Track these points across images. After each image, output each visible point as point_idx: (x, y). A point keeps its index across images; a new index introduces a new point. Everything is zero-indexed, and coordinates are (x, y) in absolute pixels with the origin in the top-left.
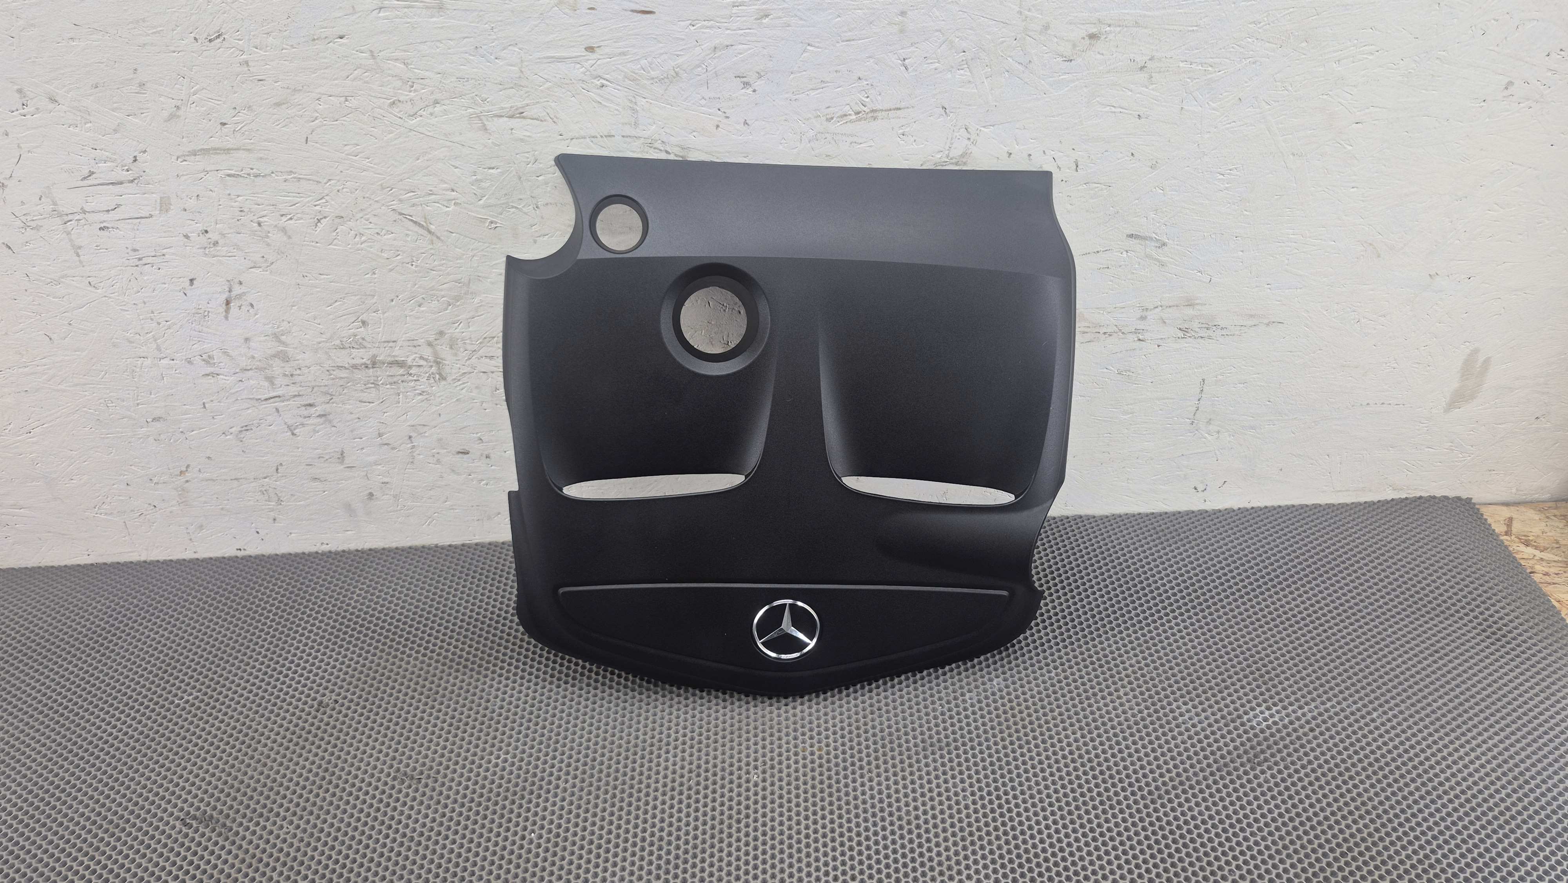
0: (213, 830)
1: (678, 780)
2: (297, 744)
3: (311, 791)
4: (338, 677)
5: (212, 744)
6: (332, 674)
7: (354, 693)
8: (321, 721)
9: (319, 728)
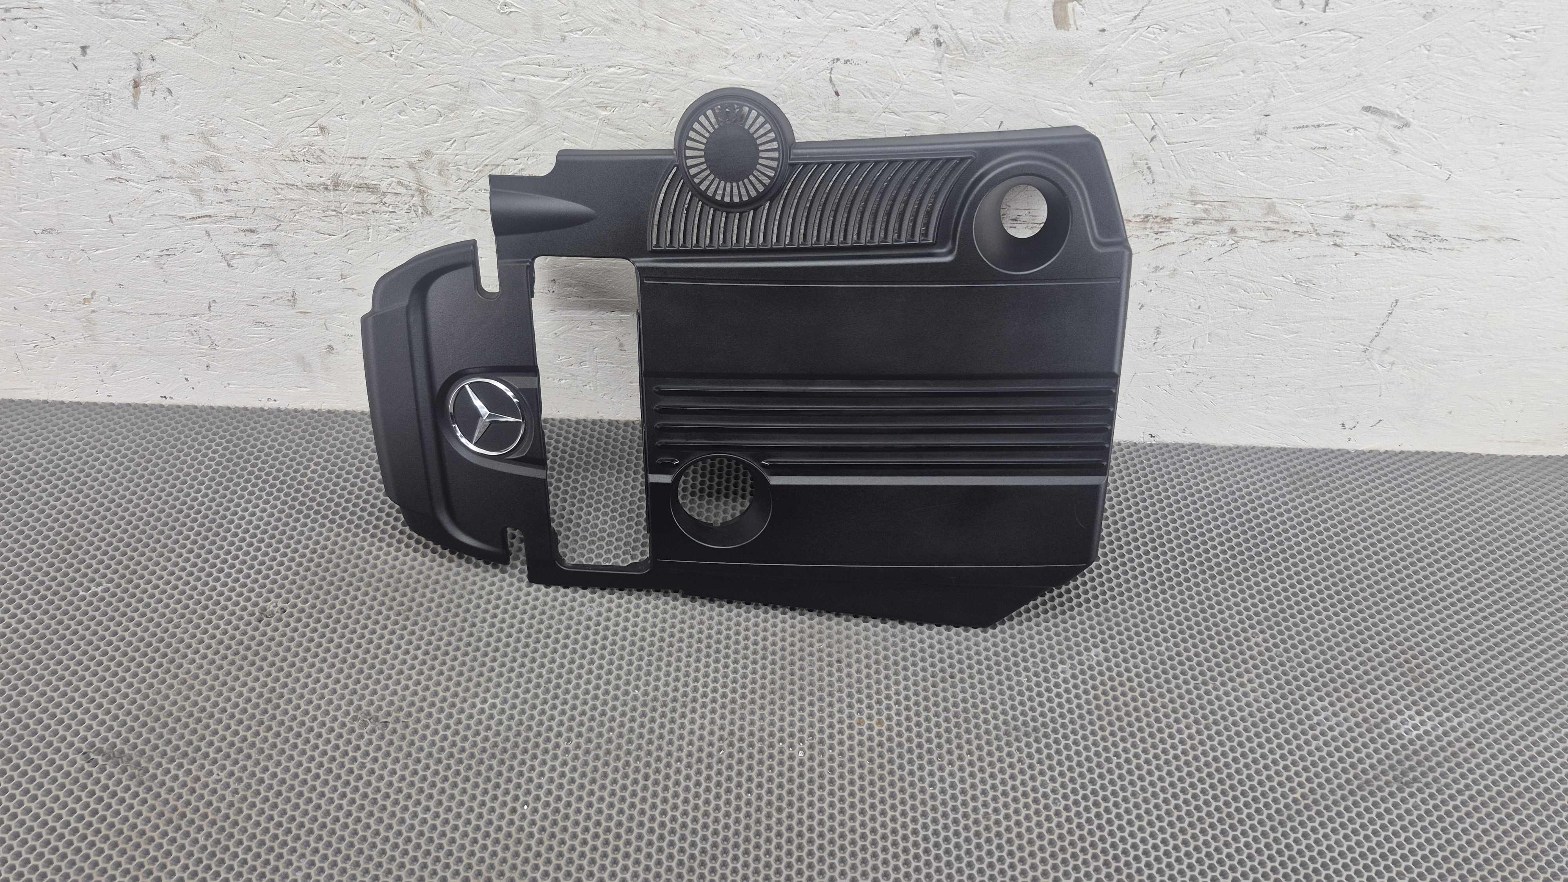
0: (124, 770)
1: (707, 750)
2: (233, 663)
3: (249, 728)
4: (286, 578)
5: (125, 654)
6: (278, 573)
7: (306, 601)
8: (264, 634)
9: (261, 643)
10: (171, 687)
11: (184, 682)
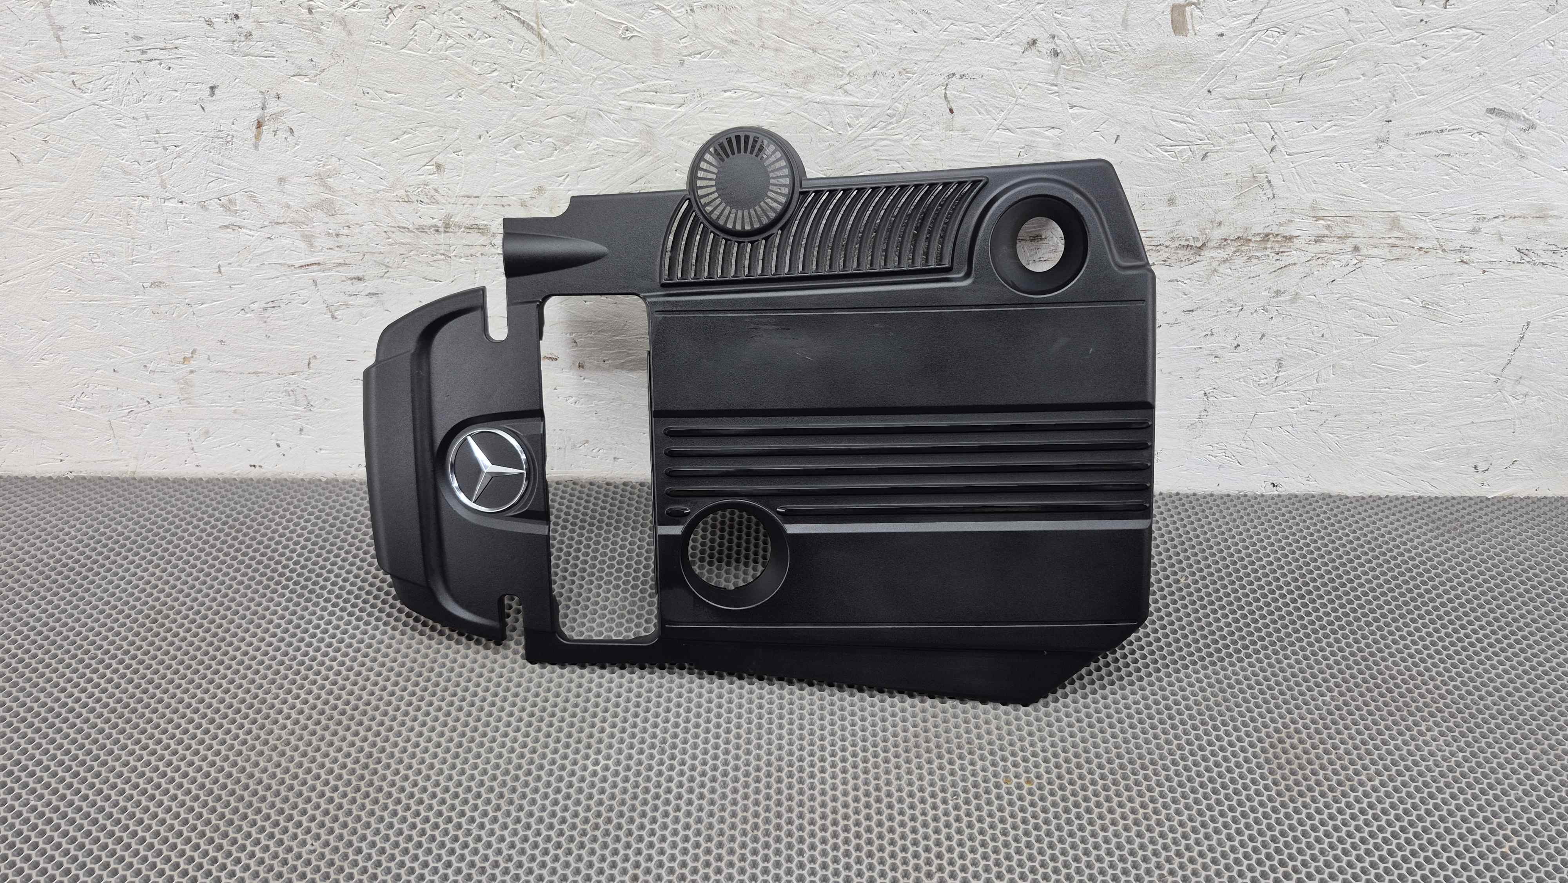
10: (261, 753)
11: (275, 748)
